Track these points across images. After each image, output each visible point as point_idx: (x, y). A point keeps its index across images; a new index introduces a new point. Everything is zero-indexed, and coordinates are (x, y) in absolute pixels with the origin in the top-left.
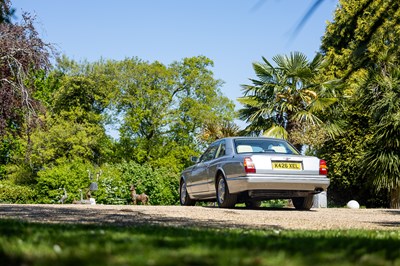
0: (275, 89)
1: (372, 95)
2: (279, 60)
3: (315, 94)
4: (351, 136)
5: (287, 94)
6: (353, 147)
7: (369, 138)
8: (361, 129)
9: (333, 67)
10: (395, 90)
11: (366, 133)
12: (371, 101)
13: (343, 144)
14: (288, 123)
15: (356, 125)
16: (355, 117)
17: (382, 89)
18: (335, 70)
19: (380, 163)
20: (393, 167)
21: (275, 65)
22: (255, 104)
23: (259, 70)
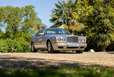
0: (63, 12)
1: (96, 13)
2: (64, 2)
3: (76, 13)
4: (87, 28)
5: (67, 14)
6: (88, 32)
7: (93, 28)
8: (90, 26)
9: (80, 5)
10: (104, 12)
11: (92, 27)
12: (95, 16)
13: (84, 31)
14: (67, 23)
15: (89, 24)
16: (88, 22)
17: (100, 12)
18: (81, 6)
19: (99, 37)
20: (103, 38)
21: (62, 4)
22: (56, 17)
23: (57, 6)
